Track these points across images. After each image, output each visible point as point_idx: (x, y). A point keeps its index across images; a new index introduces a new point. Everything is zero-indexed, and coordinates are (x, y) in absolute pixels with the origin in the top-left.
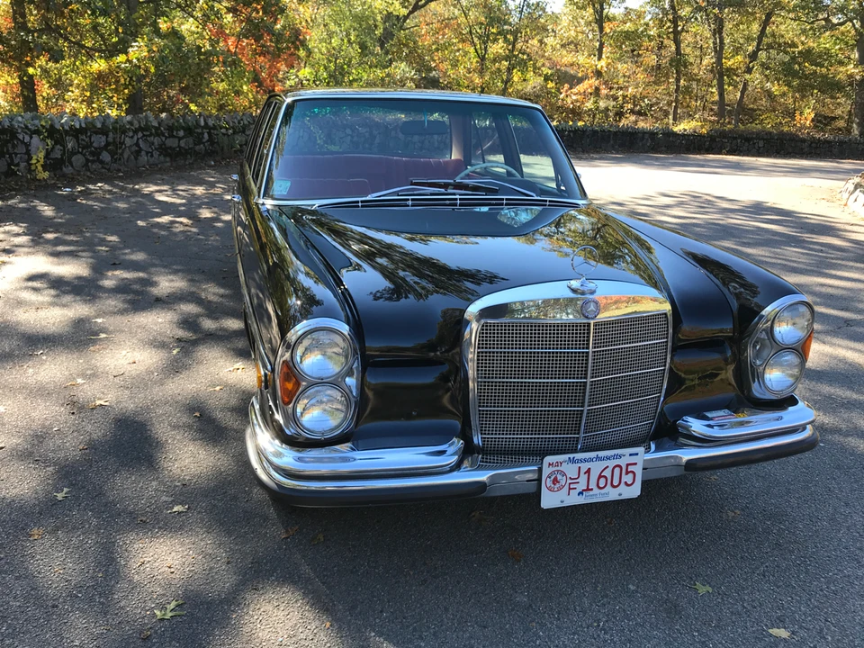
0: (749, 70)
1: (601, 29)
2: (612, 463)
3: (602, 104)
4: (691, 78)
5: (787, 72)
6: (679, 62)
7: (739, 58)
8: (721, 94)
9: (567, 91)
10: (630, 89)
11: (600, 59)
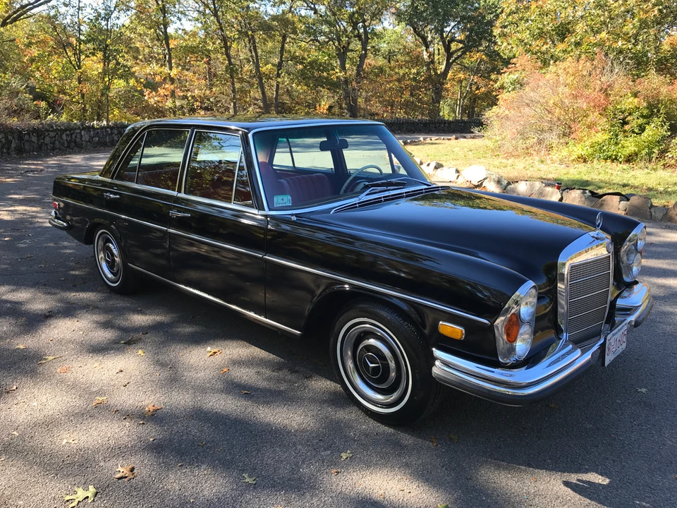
0: (278, 75)
1: (168, 44)
2: (621, 333)
3: (178, 103)
4: (241, 80)
5: (303, 77)
6: (232, 70)
7: (269, 66)
8: (263, 93)
9: (149, 94)
10: (196, 91)
11: (171, 68)
